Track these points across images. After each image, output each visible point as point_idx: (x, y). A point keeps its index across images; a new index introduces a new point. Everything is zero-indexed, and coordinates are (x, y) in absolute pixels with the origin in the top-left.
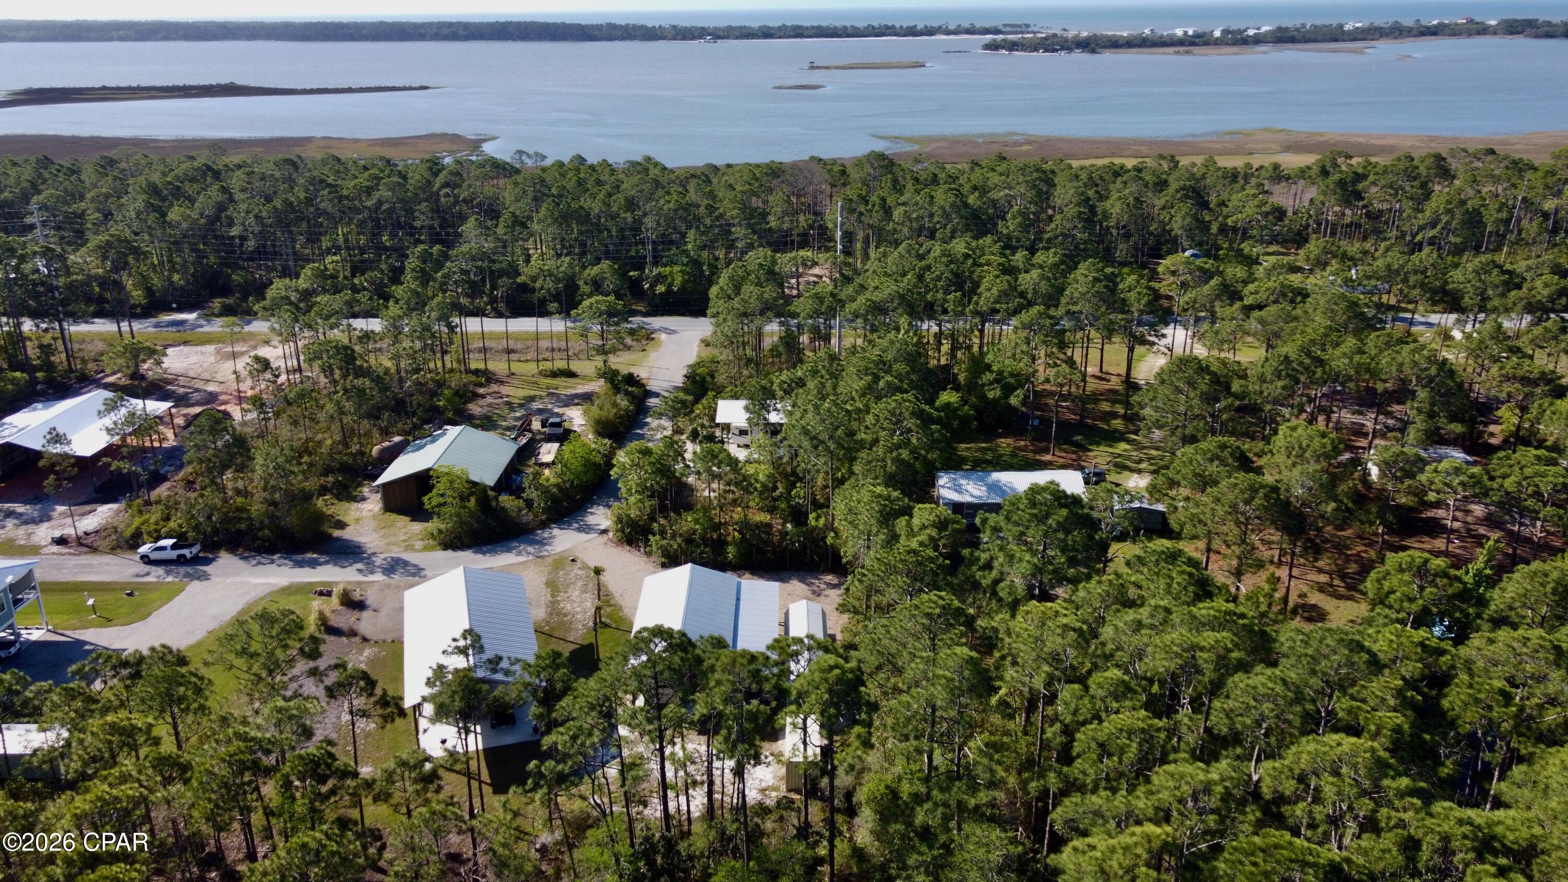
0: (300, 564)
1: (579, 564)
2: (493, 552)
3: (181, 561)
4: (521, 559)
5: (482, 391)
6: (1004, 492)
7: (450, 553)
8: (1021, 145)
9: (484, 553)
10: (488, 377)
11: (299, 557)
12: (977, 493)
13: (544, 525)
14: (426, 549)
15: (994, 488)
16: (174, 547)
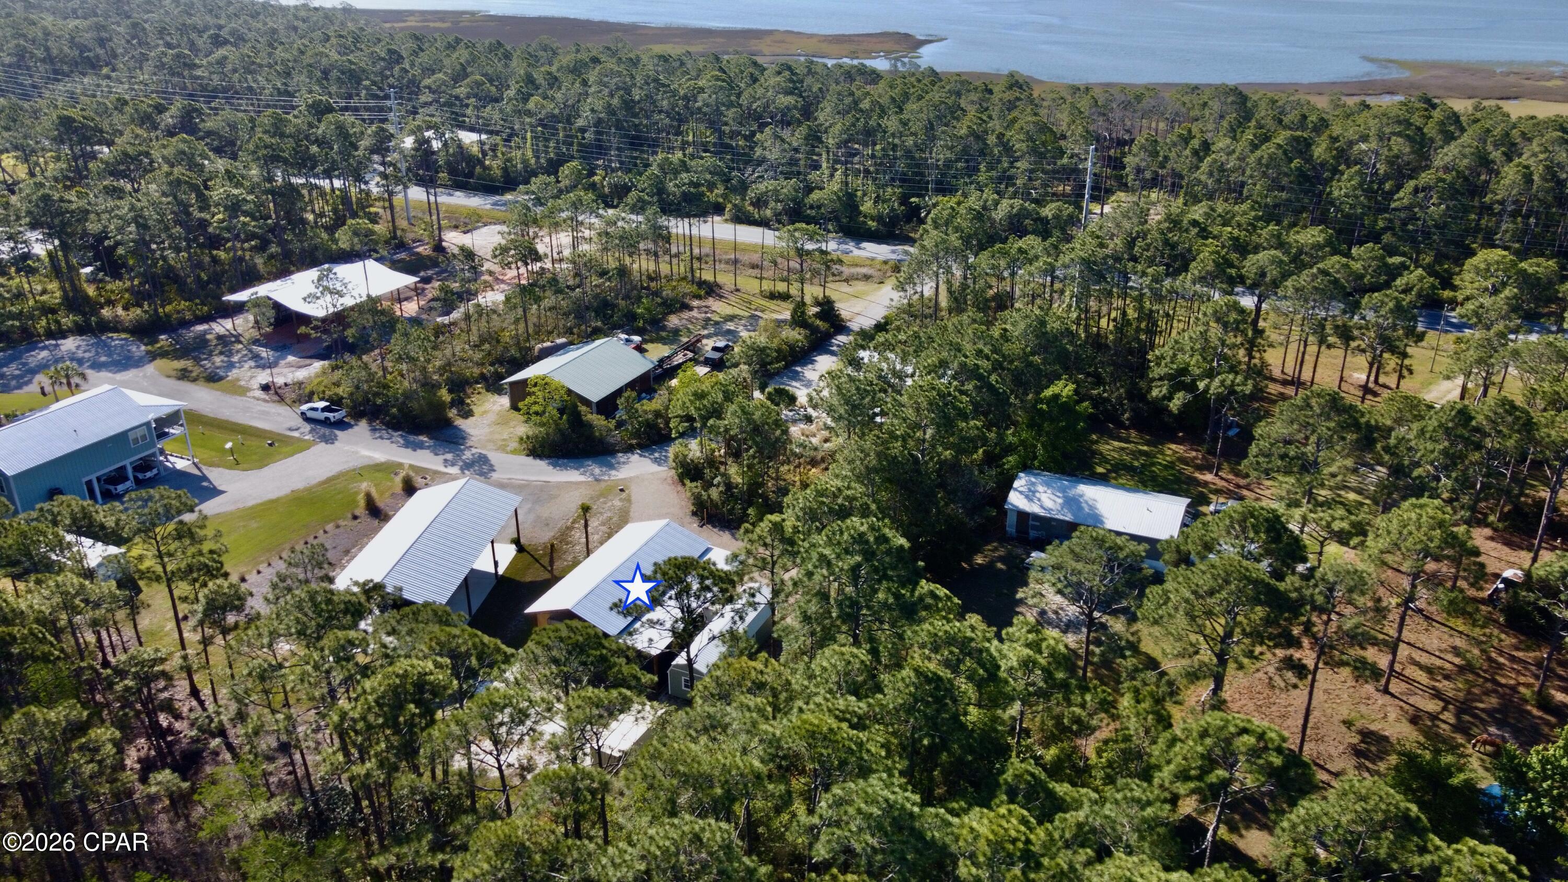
0: (407, 445)
1: (624, 495)
2: (565, 467)
3: (326, 423)
4: (582, 478)
5: (695, 303)
6: (1080, 508)
7: (530, 460)
8: (1551, 77)
9: (555, 466)
10: (711, 290)
11: (412, 438)
12: (1048, 504)
13: (630, 449)
14: (514, 452)
15: (1072, 502)
16: (324, 409)
